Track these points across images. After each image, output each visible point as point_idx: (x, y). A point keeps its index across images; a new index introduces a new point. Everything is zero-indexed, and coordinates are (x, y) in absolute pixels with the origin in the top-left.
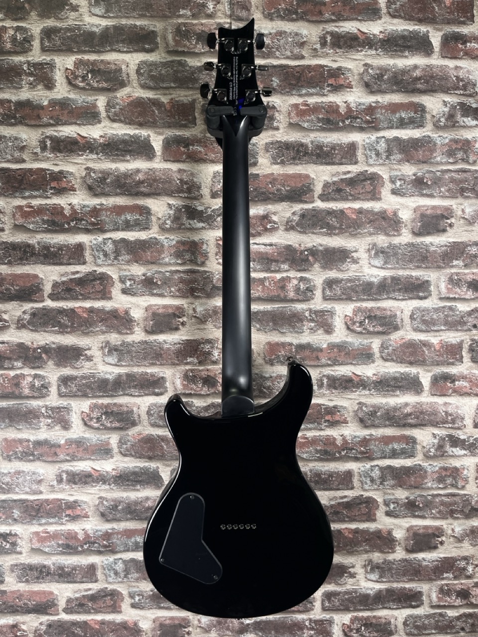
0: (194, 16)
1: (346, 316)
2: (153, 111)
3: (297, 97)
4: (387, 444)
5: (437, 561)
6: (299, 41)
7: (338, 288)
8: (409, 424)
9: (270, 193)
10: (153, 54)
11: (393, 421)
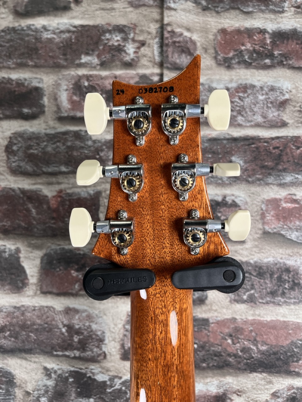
0: (103, 65)
2: (28, 210)
3: (276, 188)
6: (276, 100)
9: (229, 355)
10: (36, 122)
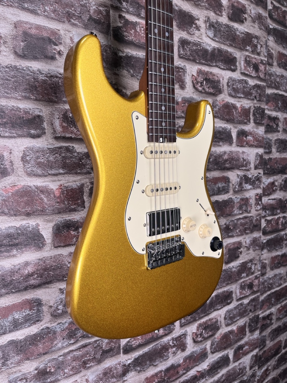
1: (193, 75)
4: (215, 184)
5: (239, 266)
7: (188, 49)
8: (226, 167)
11: (219, 165)
